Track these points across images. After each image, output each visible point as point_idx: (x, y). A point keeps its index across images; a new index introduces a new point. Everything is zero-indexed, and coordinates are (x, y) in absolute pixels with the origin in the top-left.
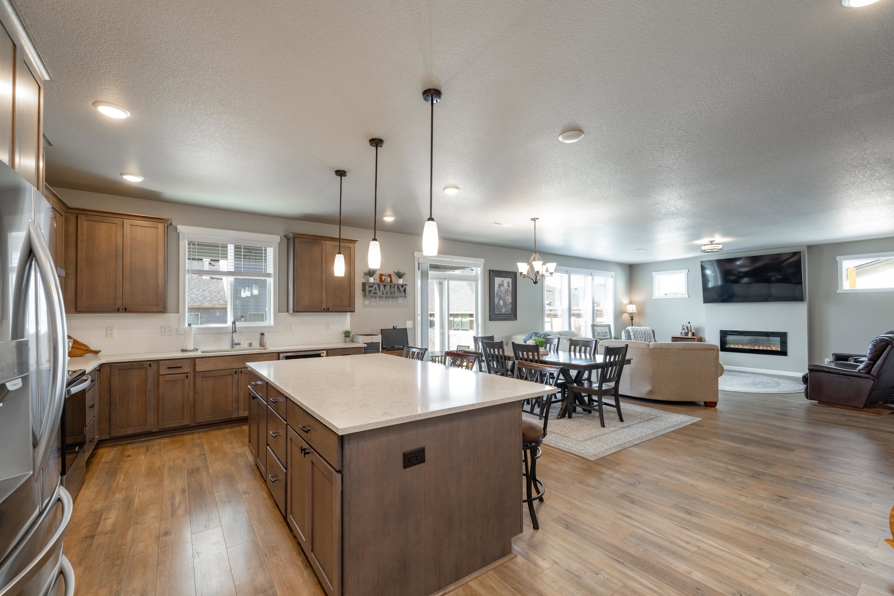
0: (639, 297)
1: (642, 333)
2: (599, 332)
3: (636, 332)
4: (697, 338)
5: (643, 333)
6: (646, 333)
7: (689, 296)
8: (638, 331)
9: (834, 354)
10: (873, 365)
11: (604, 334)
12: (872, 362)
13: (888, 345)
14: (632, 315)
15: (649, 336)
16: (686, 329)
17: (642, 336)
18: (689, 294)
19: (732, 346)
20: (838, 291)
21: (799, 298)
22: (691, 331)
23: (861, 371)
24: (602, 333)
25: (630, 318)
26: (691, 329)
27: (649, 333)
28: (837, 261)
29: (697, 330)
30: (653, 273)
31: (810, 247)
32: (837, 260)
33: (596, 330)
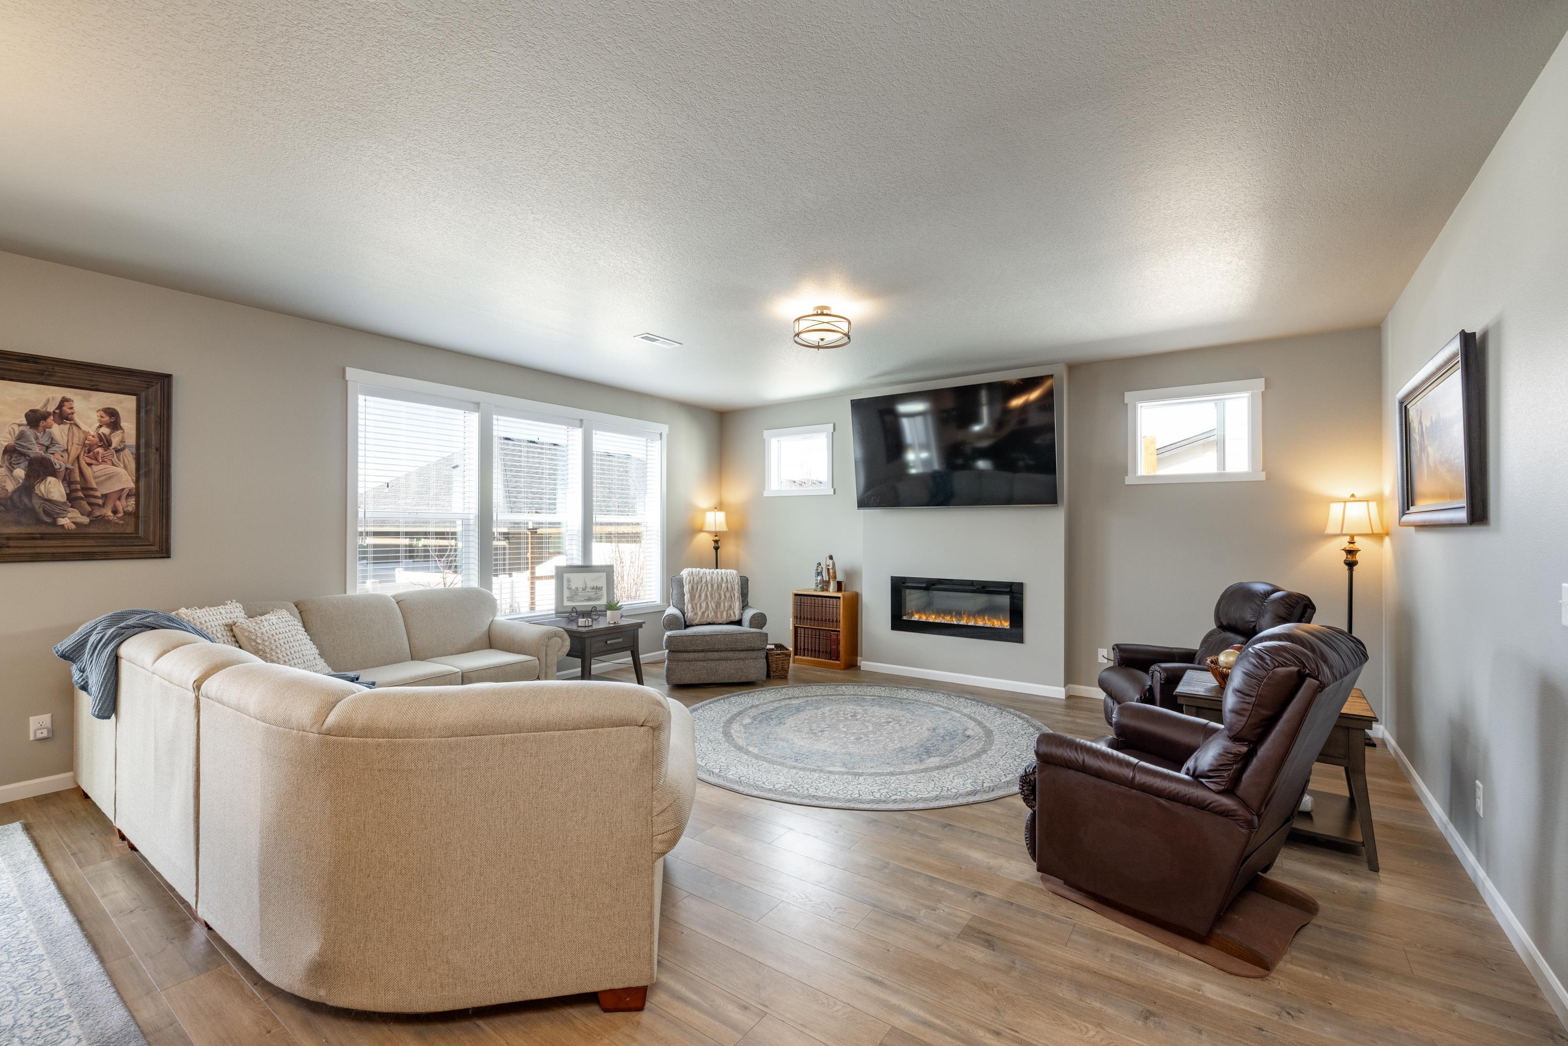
0: (737, 493)
1: (712, 586)
2: (577, 589)
3: (697, 583)
4: (844, 597)
5: (715, 586)
6: (723, 585)
7: (834, 490)
8: (704, 581)
9: (1117, 645)
10: (1247, 758)
11: (592, 594)
12: (1244, 749)
13: (1301, 677)
14: (717, 538)
15: (728, 595)
16: (825, 573)
17: (711, 595)
18: (834, 487)
19: (916, 617)
20: (1128, 481)
21: (1050, 498)
22: (835, 577)
23: (1203, 780)
24: (584, 589)
25: (713, 544)
26: (835, 573)
27: (729, 586)
28: (1127, 404)
29: (852, 574)
30: (766, 433)
31: (1073, 368)
32: (1126, 402)
33: (569, 581)
